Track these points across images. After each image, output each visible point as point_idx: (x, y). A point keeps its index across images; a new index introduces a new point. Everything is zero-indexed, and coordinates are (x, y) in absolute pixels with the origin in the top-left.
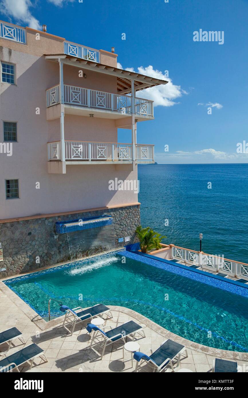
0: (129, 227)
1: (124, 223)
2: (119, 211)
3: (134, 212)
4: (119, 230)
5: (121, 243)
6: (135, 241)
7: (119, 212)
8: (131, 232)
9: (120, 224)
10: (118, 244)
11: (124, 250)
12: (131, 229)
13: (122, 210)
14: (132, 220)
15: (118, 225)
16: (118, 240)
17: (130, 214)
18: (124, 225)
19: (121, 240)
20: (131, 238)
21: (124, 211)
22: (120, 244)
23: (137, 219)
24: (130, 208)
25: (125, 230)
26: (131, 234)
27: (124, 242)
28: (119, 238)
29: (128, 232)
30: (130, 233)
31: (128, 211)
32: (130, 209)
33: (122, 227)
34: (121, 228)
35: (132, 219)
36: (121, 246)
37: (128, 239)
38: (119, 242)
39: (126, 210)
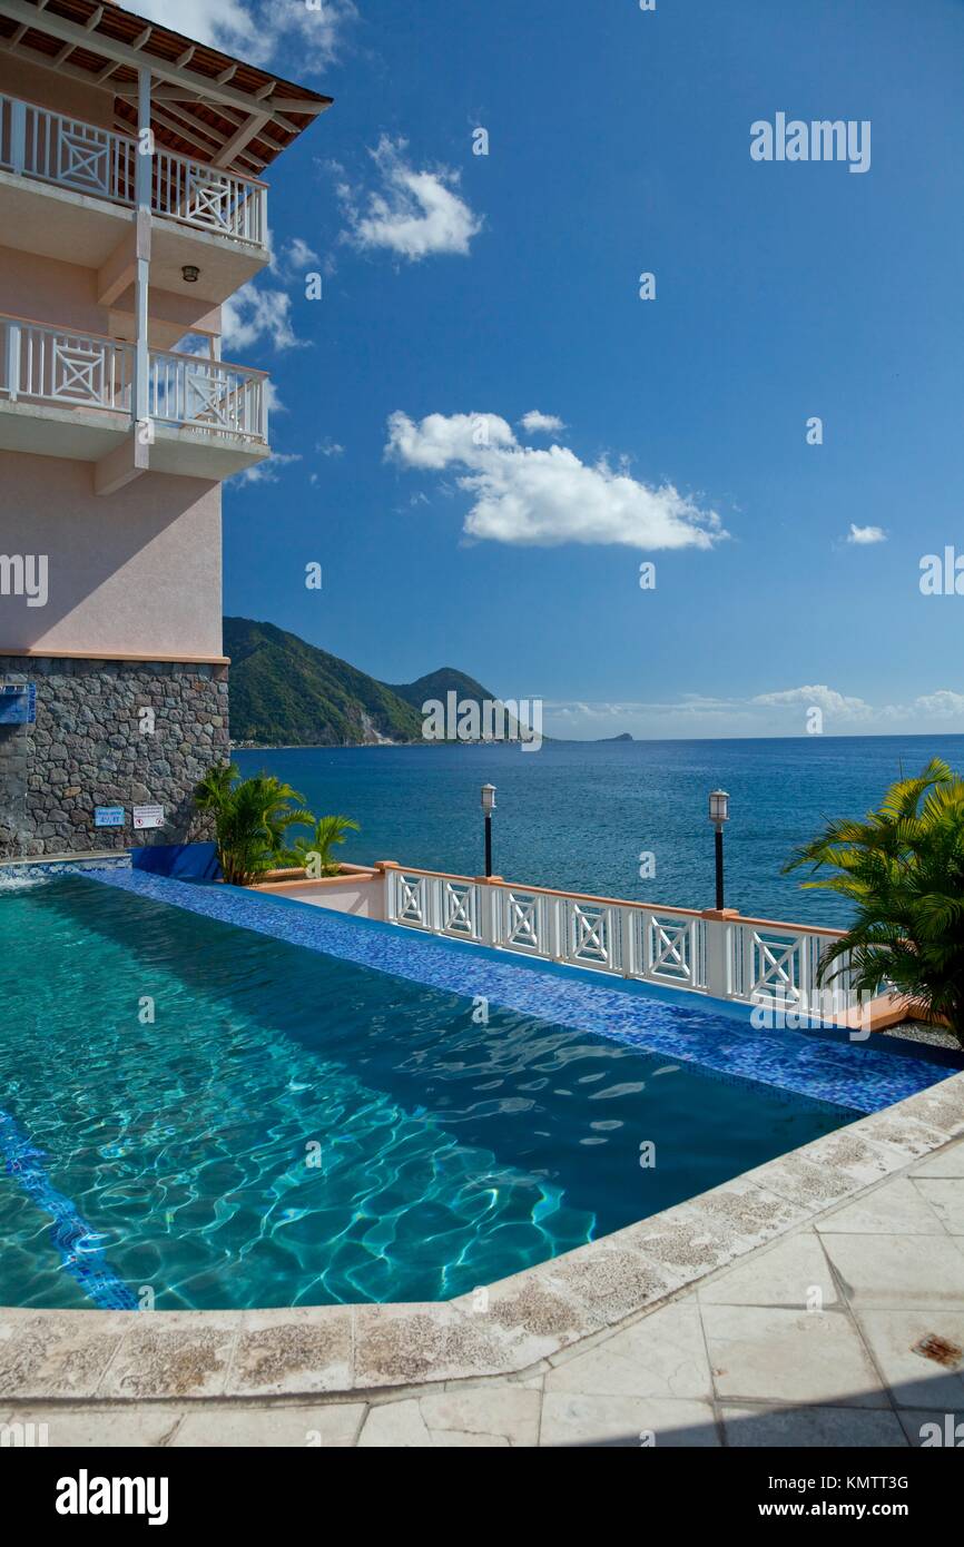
0: (163, 764)
1: (127, 740)
2: (99, 678)
3: (187, 694)
4: (100, 768)
5: (111, 831)
6: (194, 832)
7: (103, 683)
8: (172, 785)
9: (108, 741)
10: (92, 835)
11: (121, 864)
12: (174, 774)
13: (120, 677)
14: (179, 732)
15: (96, 741)
16: (92, 814)
17: (171, 701)
18: (133, 749)
19: (107, 817)
20: (170, 817)
21: (130, 684)
22: (109, 837)
23: (210, 729)
24: (170, 674)
25: (135, 773)
26: (171, 796)
27: (129, 830)
28: (96, 805)
29: (157, 783)
30: (164, 790)
31: (155, 686)
32: (167, 679)
33: (118, 754)
34: (109, 757)
35: (176, 727)
36: (110, 846)
37: (150, 818)
38: (98, 823)
39: (145, 677)
